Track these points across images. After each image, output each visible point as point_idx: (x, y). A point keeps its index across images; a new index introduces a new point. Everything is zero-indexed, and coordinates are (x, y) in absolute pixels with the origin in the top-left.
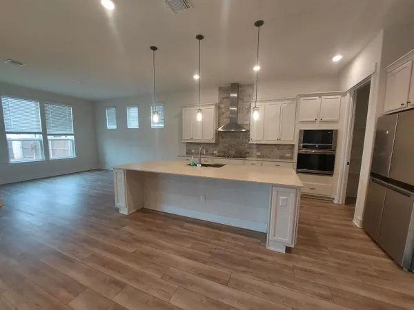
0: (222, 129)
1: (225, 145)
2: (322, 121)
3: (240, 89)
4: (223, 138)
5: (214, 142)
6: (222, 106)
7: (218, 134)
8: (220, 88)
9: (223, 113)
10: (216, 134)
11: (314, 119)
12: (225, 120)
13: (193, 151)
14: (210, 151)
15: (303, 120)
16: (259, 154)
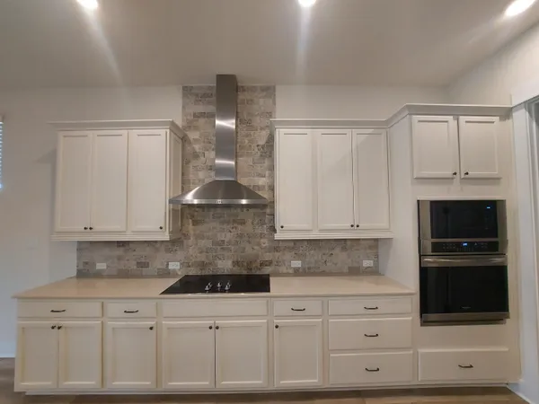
0: (196, 196)
1: (204, 243)
2: (468, 179)
3: (241, 96)
4: (195, 223)
5: (166, 237)
6: (193, 135)
7: (181, 213)
8: (185, 88)
9: (196, 156)
10: (174, 213)
11: (449, 173)
12: (201, 175)
13: (101, 266)
14: (157, 264)
15: (426, 173)
16: (297, 264)
